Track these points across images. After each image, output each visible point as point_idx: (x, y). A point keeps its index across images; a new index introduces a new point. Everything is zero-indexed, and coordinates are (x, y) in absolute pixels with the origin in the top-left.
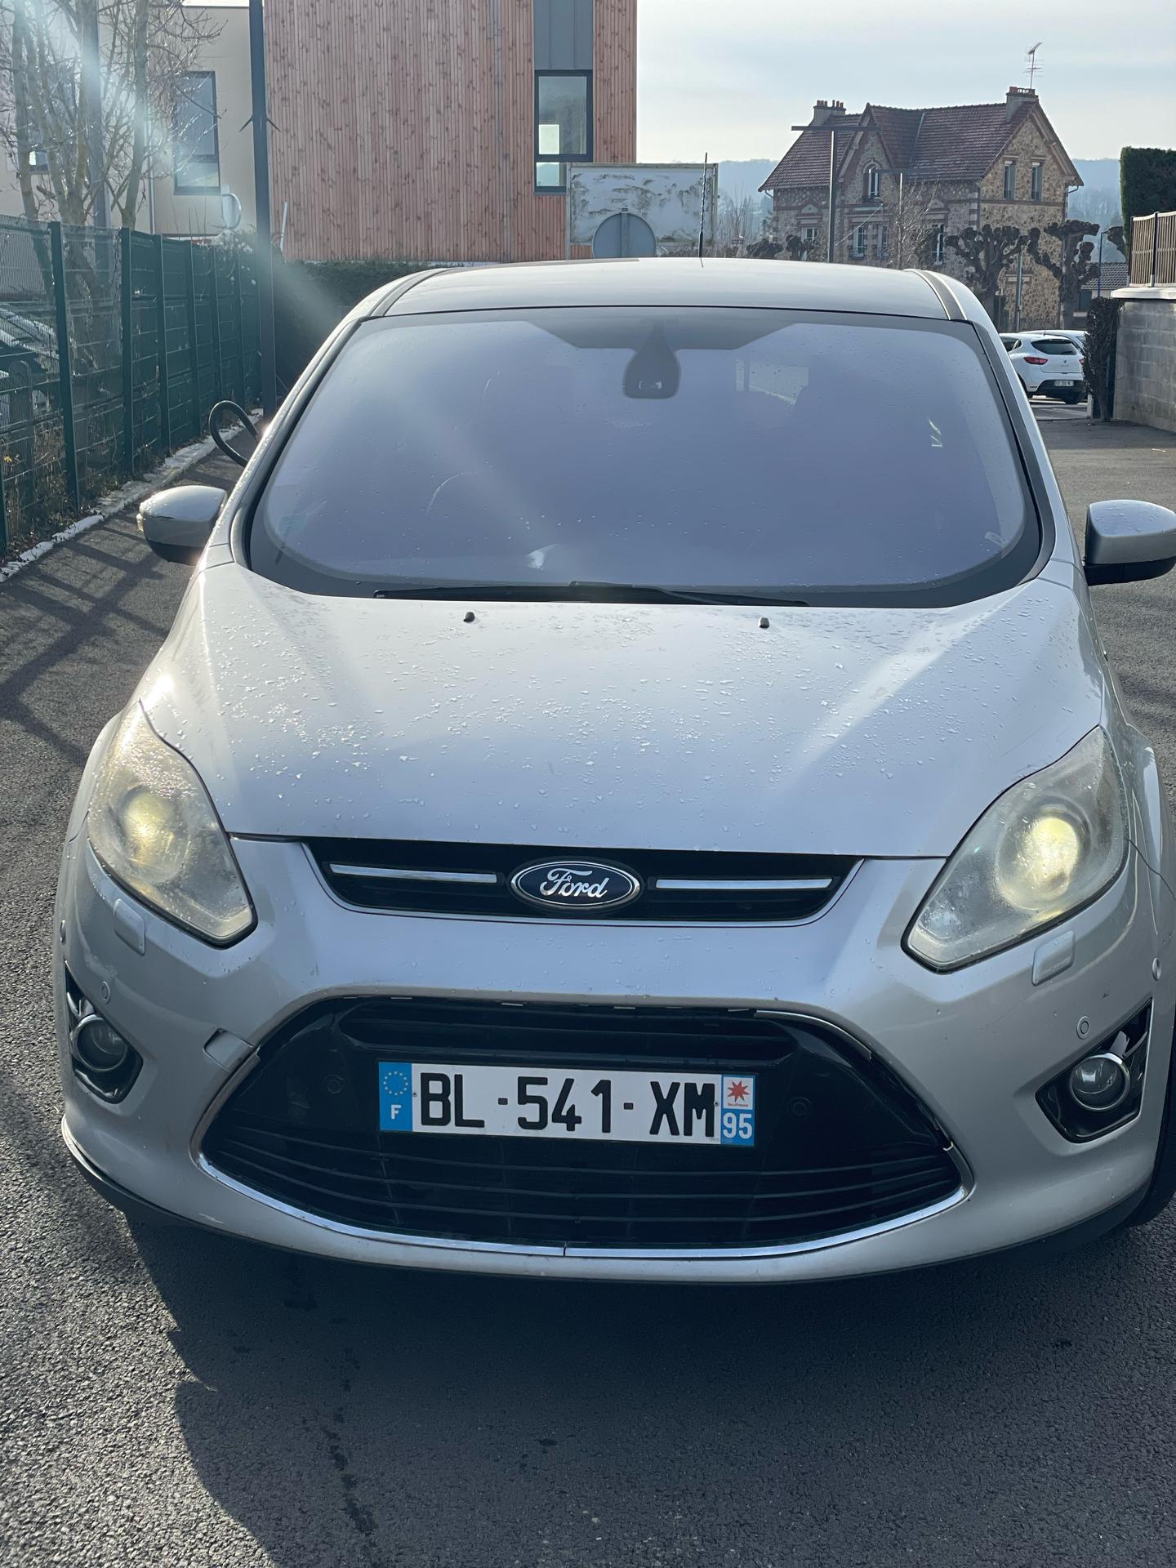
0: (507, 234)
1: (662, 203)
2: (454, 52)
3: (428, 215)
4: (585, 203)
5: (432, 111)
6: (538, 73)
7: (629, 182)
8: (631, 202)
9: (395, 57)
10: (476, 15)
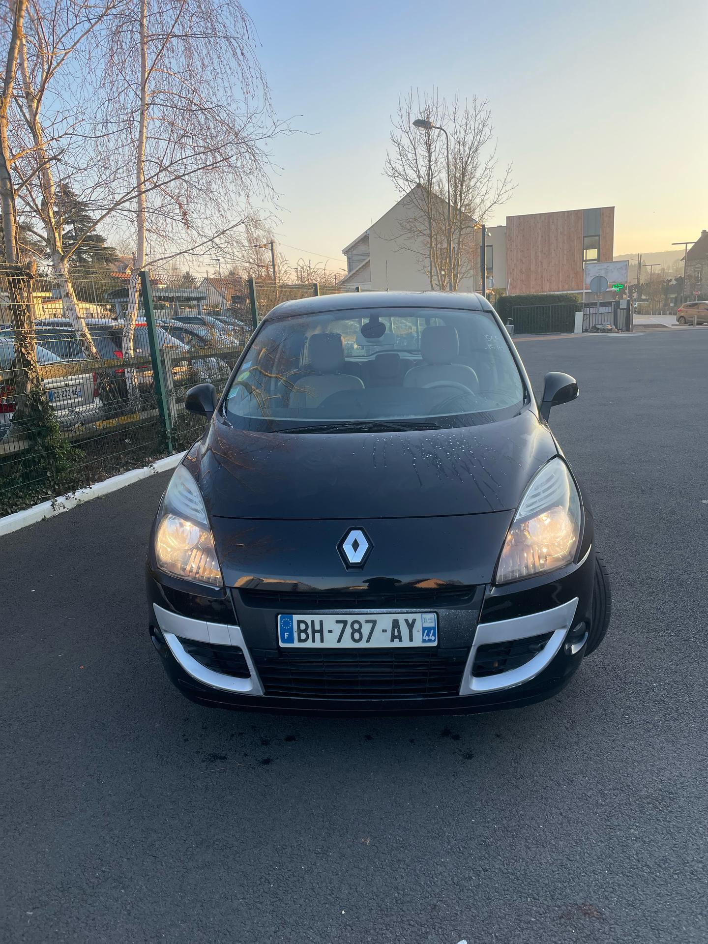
0: (573, 283)
1: (612, 272)
2: (559, 234)
3: (550, 279)
4: (589, 274)
5: (553, 250)
6: (584, 237)
7: (602, 267)
8: (602, 274)
9: (542, 237)
10: (566, 222)
